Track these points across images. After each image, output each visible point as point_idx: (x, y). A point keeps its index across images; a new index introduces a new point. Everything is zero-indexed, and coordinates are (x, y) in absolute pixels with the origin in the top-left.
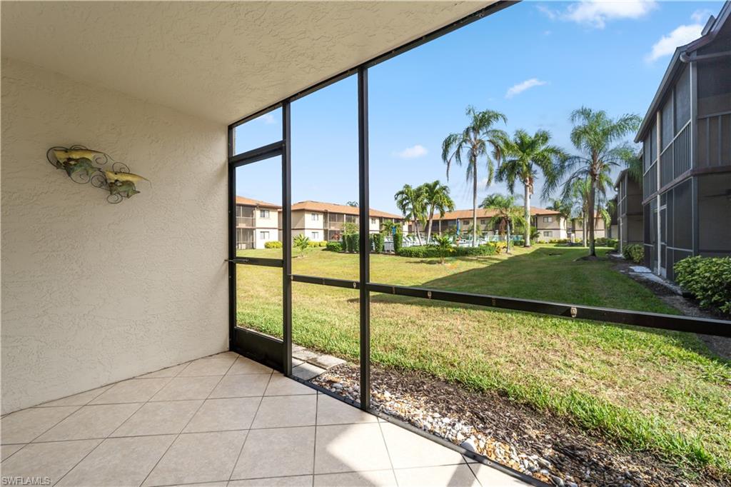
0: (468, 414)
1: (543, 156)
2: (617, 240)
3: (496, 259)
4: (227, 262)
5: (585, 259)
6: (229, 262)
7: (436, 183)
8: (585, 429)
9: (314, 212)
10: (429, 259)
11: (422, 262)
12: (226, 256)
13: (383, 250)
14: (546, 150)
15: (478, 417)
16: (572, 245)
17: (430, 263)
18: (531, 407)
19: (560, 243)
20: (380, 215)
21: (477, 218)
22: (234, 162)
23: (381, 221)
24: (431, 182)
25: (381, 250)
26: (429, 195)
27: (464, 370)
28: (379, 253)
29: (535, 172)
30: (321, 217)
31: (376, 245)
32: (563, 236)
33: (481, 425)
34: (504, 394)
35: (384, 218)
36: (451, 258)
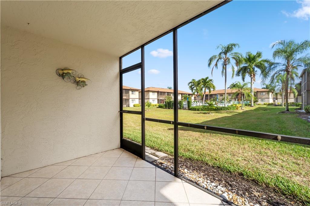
0: (224, 182)
1: (261, 64)
2: (301, 103)
3: (236, 112)
4: (119, 112)
5: (283, 112)
6: (120, 112)
7: (207, 78)
8: (284, 195)
9: (153, 92)
10: (204, 112)
11: (201, 113)
12: (119, 110)
13: (183, 108)
14: (262, 61)
15: (228, 184)
16: (276, 105)
17: (204, 113)
18: (256, 182)
19: (269, 104)
20: (181, 93)
21: (227, 93)
22: (122, 72)
23: (182, 95)
24: (204, 78)
25: (182, 108)
26: (204, 83)
27: (221, 162)
28: (181, 109)
29: (256, 71)
30: (156, 94)
31: (180, 105)
32: (271, 101)
33: (230, 188)
34: (241, 174)
35: (183, 94)
36: (214, 111)
